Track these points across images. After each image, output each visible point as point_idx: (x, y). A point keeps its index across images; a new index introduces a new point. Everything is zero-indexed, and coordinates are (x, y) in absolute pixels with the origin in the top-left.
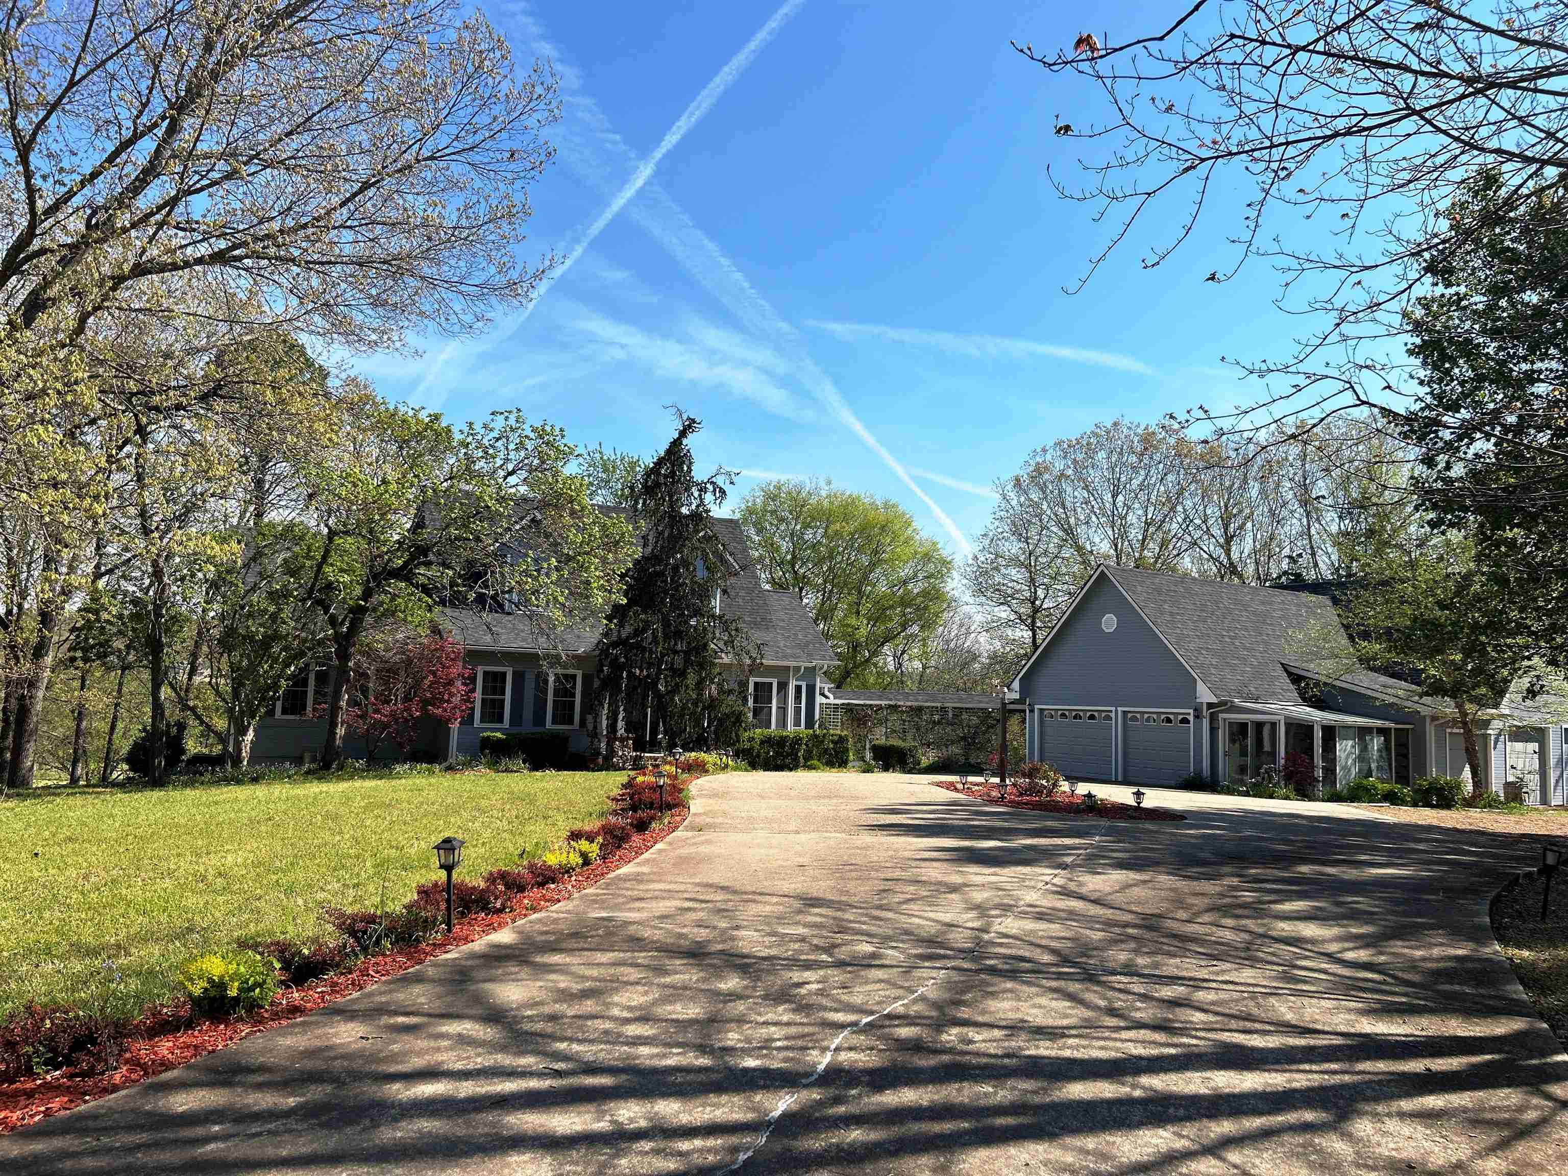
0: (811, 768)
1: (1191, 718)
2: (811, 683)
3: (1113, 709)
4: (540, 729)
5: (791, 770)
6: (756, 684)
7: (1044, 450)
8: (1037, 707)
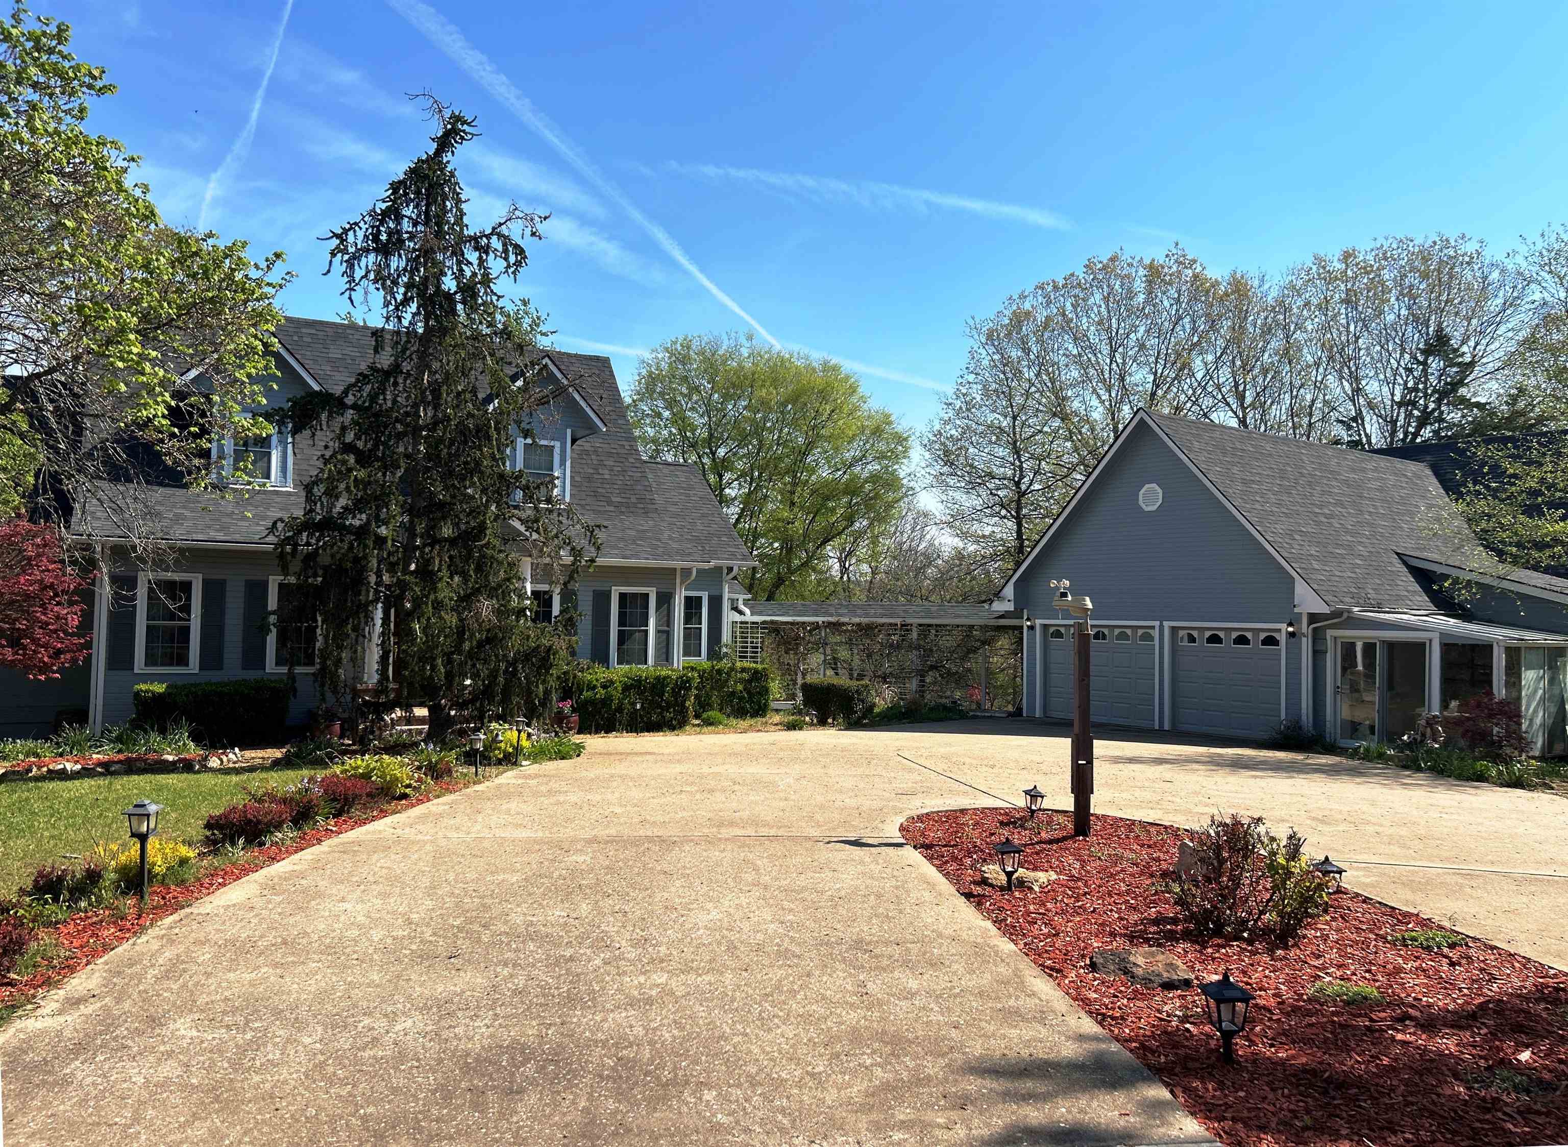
0: (709, 723)
1: (1282, 638)
2: (715, 593)
3: (1157, 624)
4: (252, 675)
5: (673, 728)
6: (623, 596)
7: (1023, 297)
8: (1038, 622)
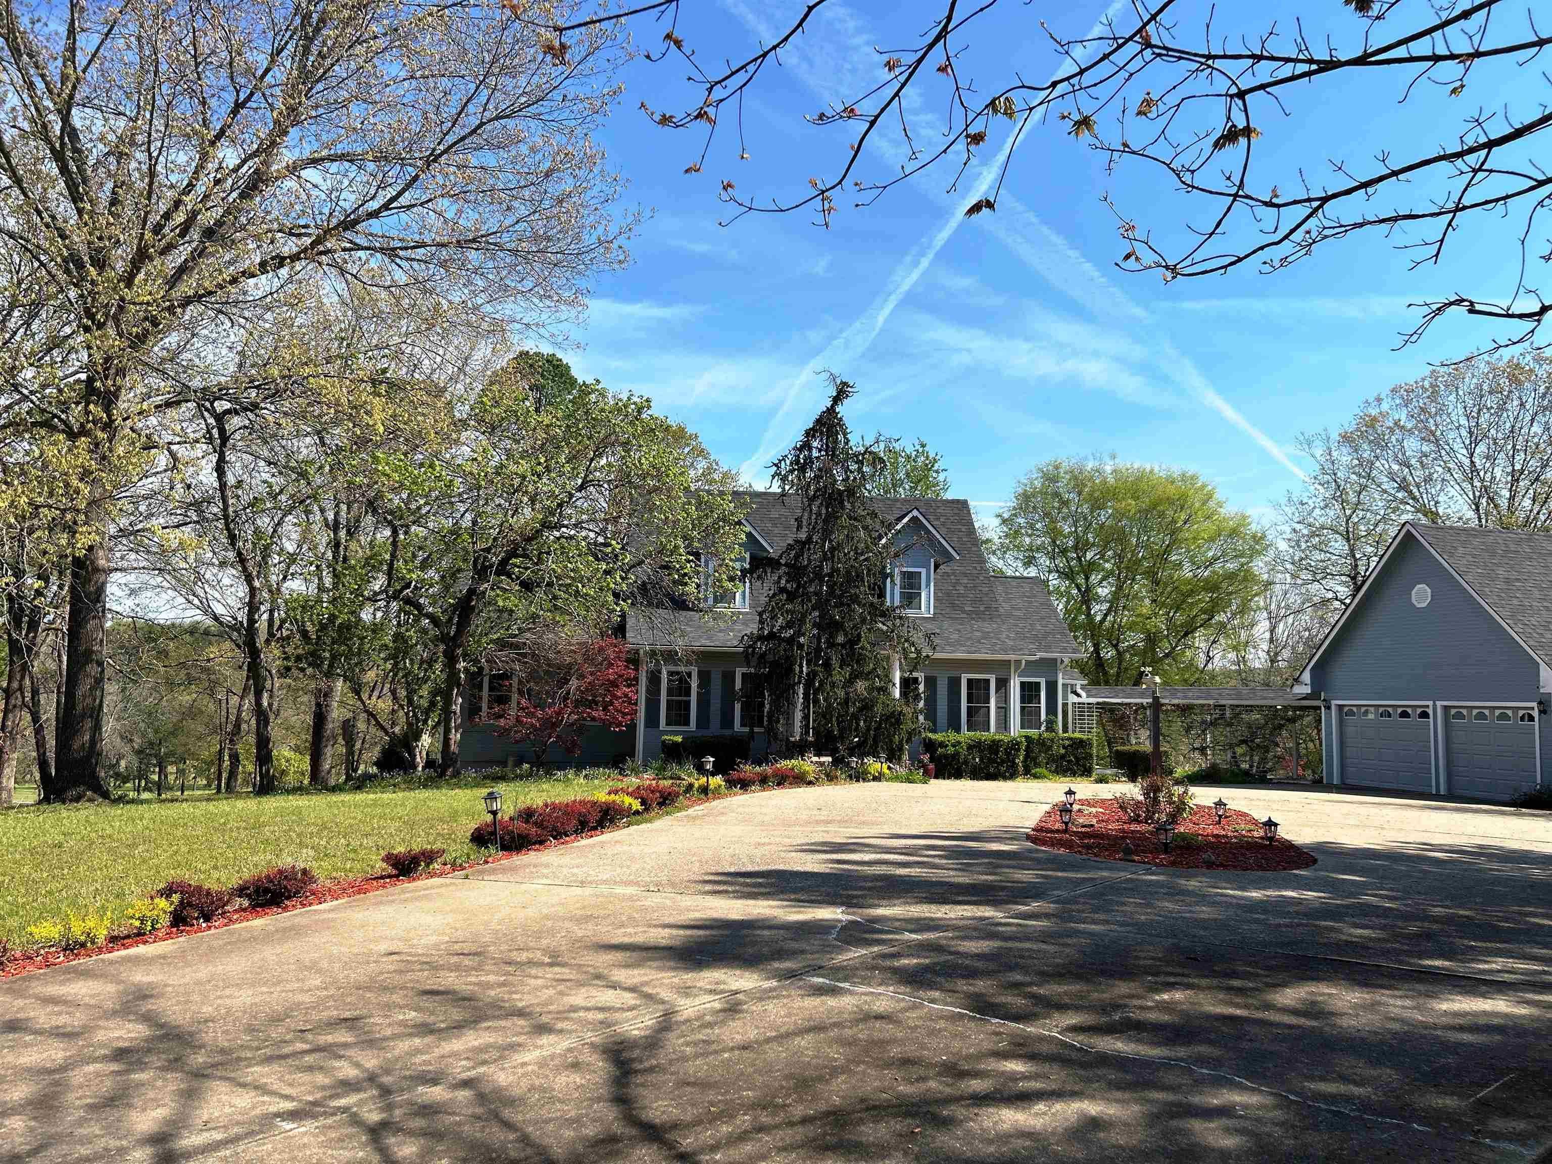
0: (1036, 777)
1: (1536, 714)
2: (1052, 679)
3: (1430, 703)
4: (727, 732)
5: (1005, 778)
6: (970, 681)
7: (1379, 400)
8: (1334, 702)
